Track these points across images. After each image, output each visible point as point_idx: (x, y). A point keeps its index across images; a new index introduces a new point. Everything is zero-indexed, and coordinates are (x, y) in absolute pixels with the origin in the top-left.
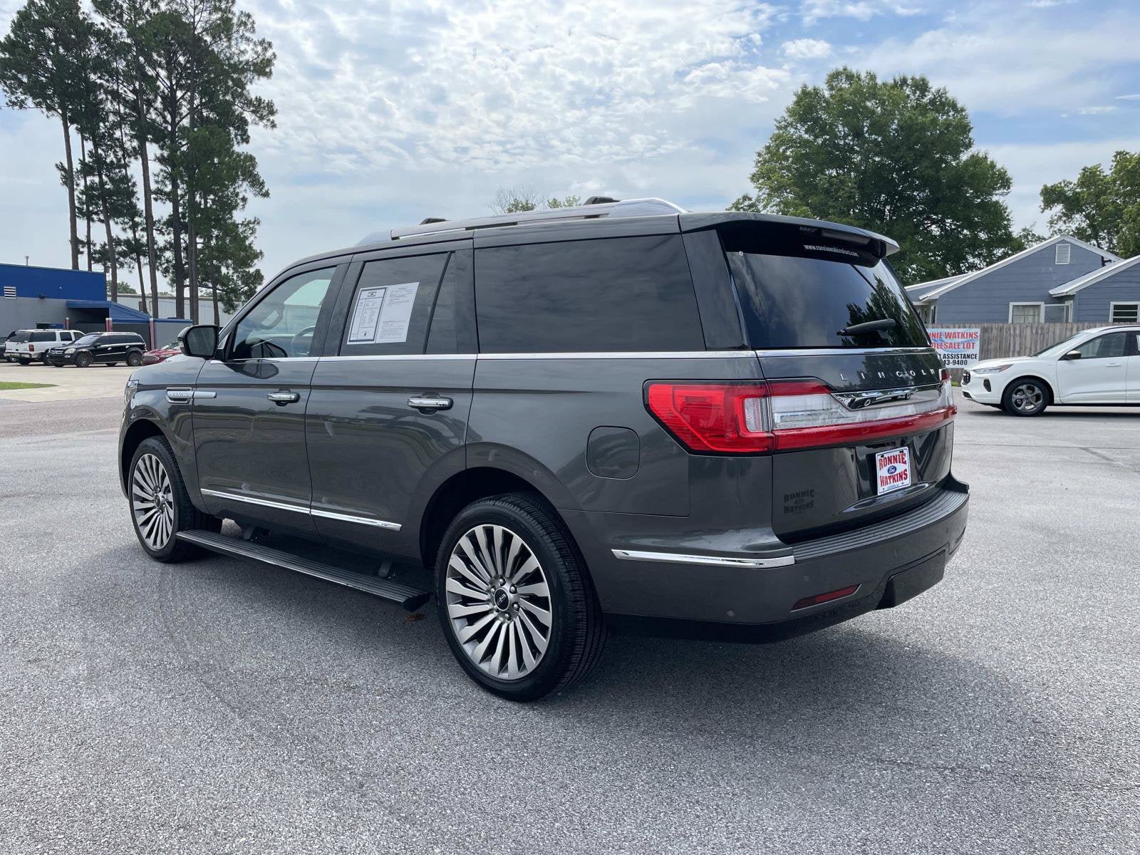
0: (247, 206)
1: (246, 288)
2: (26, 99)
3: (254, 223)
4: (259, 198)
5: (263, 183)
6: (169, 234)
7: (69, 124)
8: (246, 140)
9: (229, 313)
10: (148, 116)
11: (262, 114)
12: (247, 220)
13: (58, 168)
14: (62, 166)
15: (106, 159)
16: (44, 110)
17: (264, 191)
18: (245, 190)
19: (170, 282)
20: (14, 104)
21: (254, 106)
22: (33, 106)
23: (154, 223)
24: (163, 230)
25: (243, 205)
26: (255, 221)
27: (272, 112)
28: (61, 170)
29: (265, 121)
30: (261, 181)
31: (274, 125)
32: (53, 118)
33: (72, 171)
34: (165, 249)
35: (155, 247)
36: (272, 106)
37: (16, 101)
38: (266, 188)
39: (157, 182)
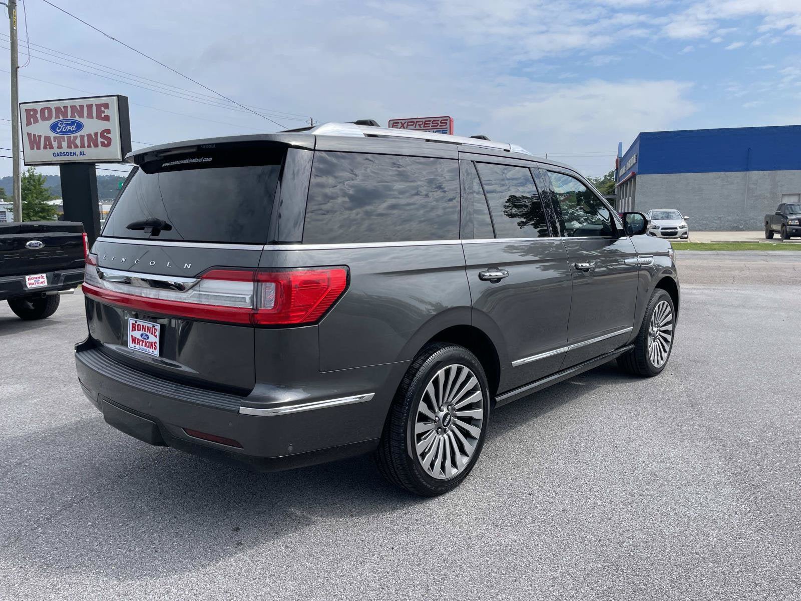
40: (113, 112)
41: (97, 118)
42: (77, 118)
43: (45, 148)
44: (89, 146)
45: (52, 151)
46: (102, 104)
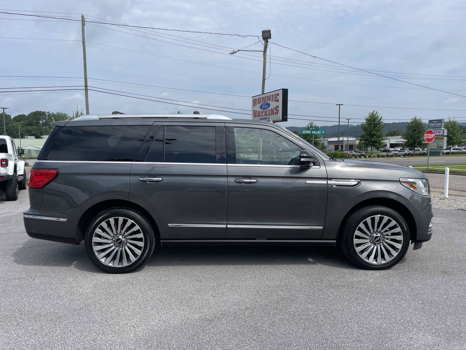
40: (280, 98)
41: (275, 101)
42: (268, 102)
43: (258, 116)
44: (271, 115)
45: (259, 118)
46: (276, 94)
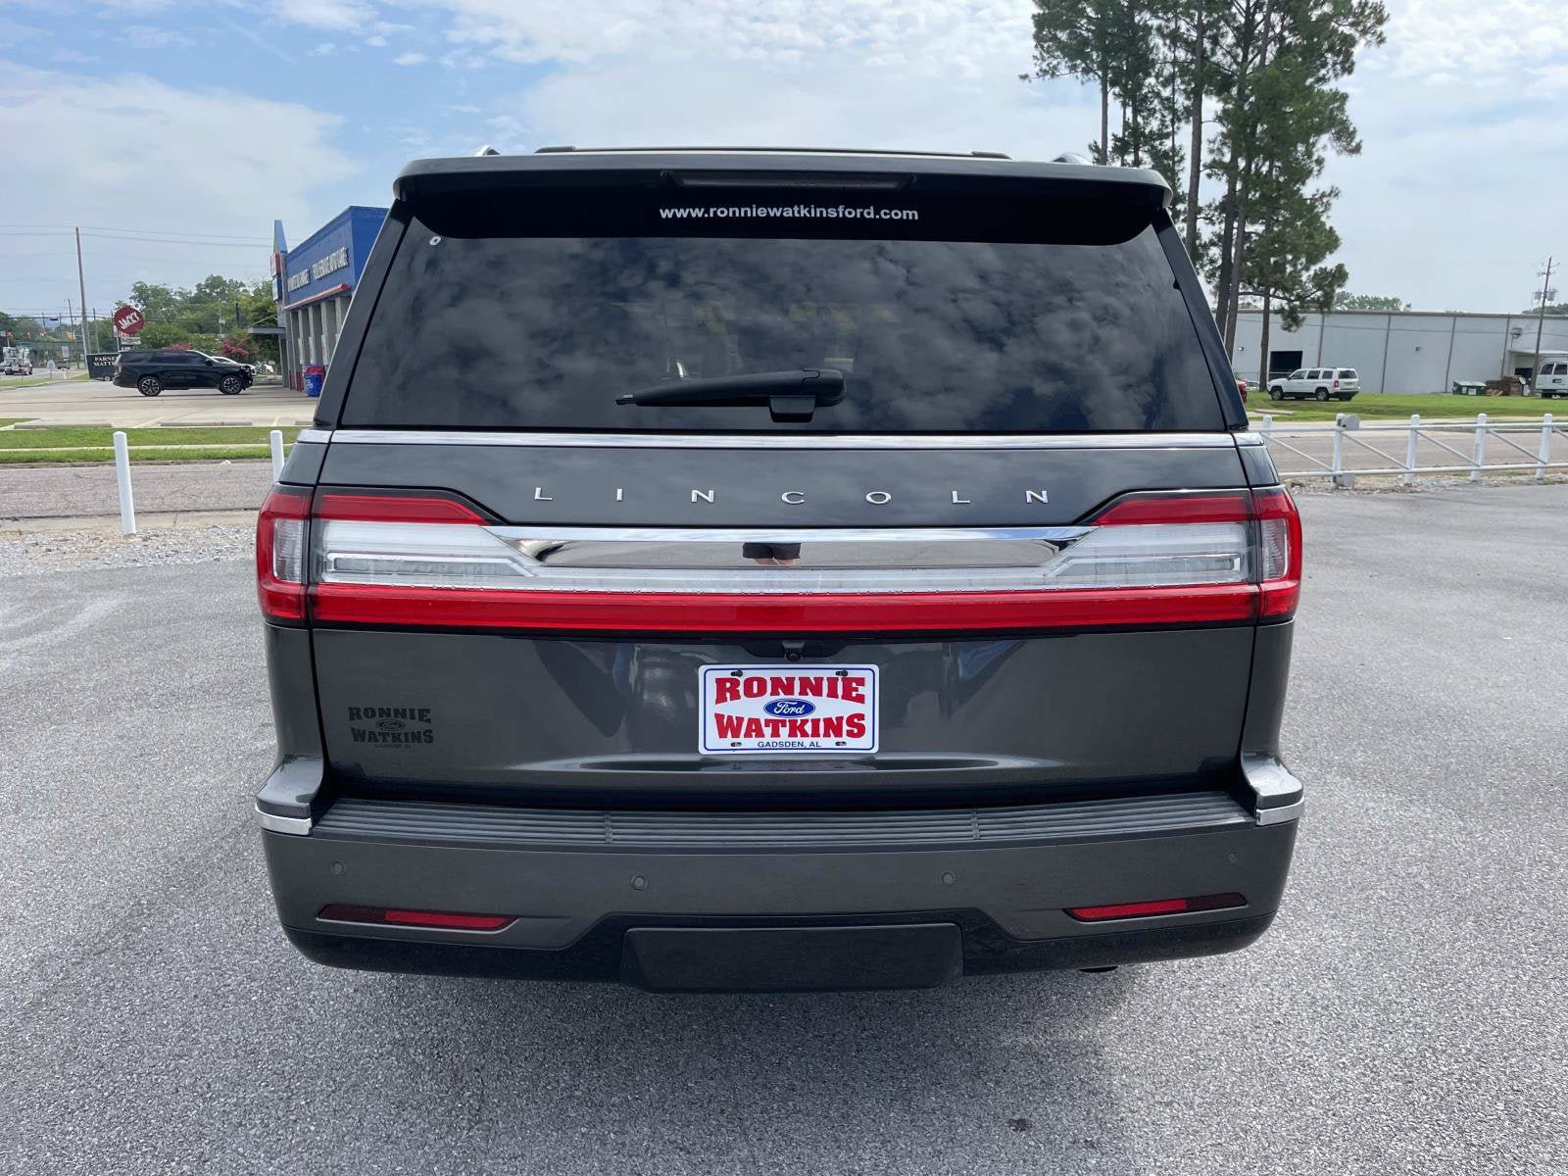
0: (1324, 171)
1: (1319, 293)
2: (1059, 63)
3: (1330, 195)
4: (1345, 157)
5: (1354, 131)
6: (1220, 223)
7: (1109, 89)
8: (1348, 68)
9: (1290, 331)
10: (1214, 59)
11: (1365, 27)
12: (1321, 192)
13: (1091, 149)
14: (1097, 147)
15: (1144, 129)
16: (1079, 75)
17: (1354, 144)
18: (1325, 147)
19: (1213, 290)
20: (1045, 72)
21: (1354, 15)
22: (1067, 71)
23: (1200, 210)
24: (1214, 218)
25: (1319, 171)
26: (1331, 192)
27: (1380, 21)
28: (1094, 151)
29: (1368, 36)
30: (1351, 129)
31: (1381, 40)
32: (1090, 83)
33: (1106, 151)
34: (1212, 243)
35: (1198, 242)
36: (1381, 11)
37: (1047, 69)
38: (1357, 140)
39: (1211, 151)
